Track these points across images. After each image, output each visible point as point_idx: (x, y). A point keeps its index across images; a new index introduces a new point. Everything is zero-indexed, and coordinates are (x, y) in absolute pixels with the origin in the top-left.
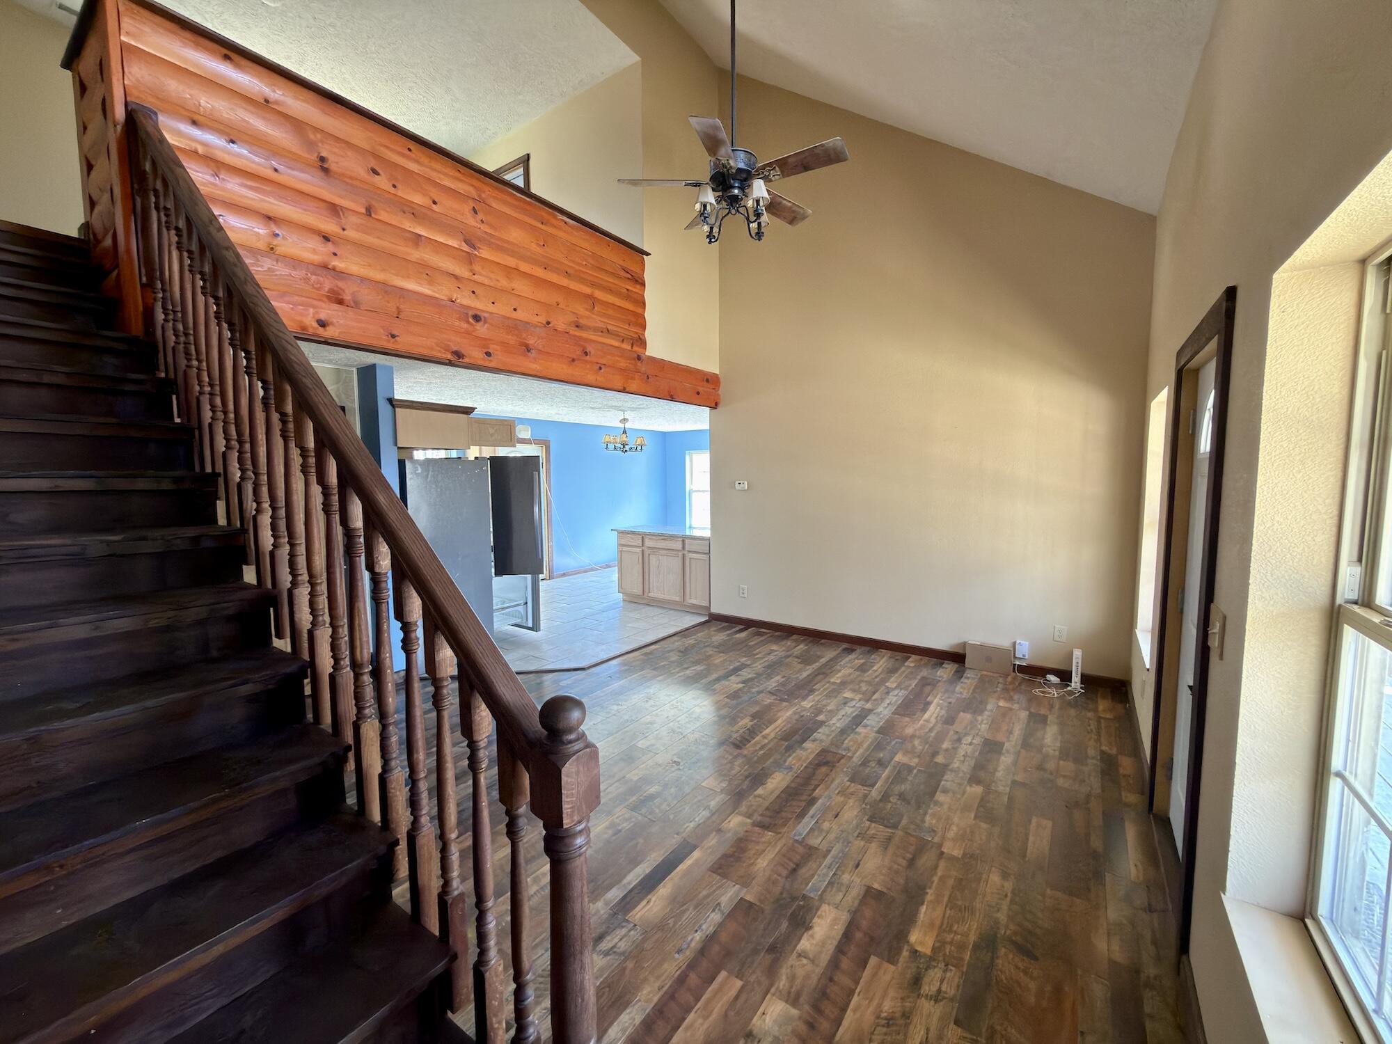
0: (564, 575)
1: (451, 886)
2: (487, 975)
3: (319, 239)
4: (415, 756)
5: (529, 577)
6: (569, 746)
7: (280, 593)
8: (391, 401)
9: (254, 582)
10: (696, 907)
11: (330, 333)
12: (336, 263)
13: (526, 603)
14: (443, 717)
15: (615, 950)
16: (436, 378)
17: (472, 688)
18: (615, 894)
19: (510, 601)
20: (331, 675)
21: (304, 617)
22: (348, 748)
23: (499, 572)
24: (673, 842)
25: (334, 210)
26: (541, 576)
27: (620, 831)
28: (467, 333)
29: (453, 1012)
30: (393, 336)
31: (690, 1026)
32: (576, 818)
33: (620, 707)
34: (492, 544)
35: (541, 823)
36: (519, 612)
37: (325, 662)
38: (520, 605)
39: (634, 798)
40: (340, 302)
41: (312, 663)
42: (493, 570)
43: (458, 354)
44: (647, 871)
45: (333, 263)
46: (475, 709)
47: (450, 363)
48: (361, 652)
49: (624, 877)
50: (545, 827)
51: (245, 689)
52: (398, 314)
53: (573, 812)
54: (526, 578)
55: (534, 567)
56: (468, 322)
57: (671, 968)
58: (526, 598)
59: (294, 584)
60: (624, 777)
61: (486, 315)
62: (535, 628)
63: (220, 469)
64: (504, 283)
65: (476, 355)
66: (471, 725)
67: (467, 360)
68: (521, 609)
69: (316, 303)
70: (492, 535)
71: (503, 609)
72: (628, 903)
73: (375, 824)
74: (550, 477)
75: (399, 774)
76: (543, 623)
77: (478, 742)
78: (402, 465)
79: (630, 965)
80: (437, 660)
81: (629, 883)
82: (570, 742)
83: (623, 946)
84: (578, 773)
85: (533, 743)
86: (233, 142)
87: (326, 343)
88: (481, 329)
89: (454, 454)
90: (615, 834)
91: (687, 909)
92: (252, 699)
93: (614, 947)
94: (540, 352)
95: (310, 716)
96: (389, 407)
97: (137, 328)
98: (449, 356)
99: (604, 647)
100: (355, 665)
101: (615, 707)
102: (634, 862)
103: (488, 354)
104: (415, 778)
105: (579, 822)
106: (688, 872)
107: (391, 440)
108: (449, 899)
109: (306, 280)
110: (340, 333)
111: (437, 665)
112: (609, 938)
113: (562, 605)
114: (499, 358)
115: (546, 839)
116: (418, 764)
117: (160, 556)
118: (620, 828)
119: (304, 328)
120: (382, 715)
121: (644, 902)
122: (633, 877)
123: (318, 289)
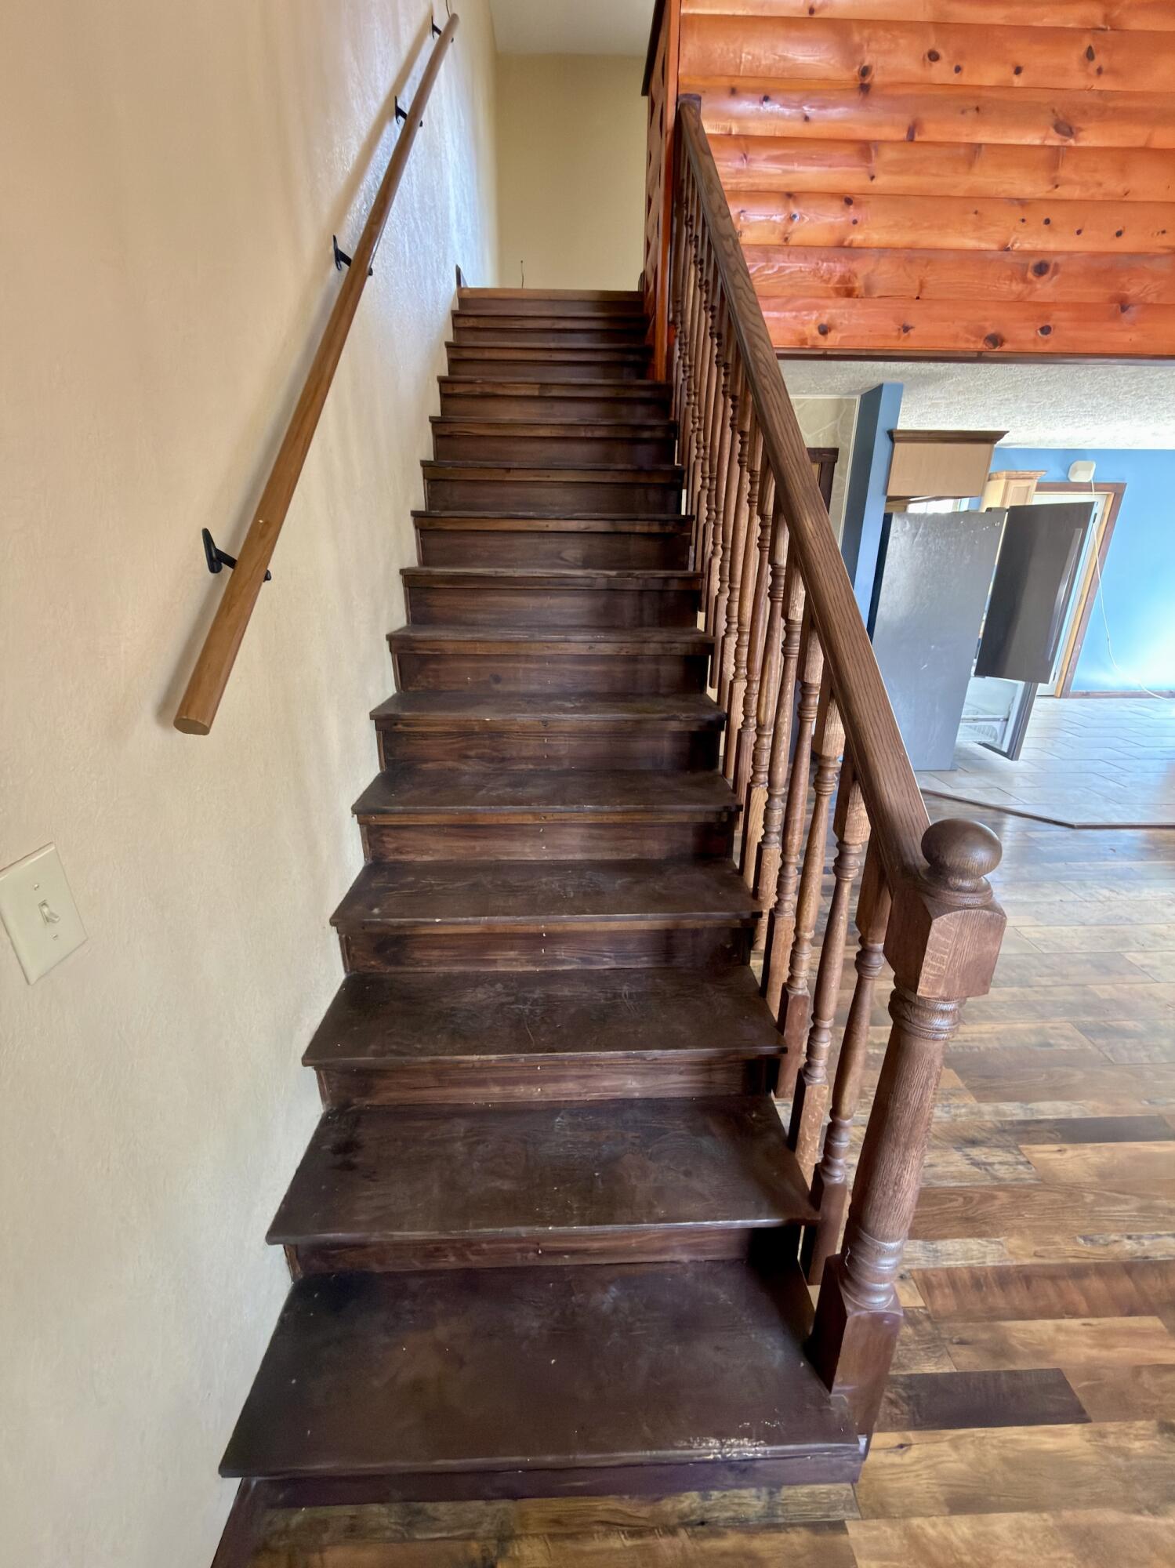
0: (1086, 695)
1: (797, 984)
2: (808, 1088)
3: (838, 205)
4: (790, 838)
5: (1021, 684)
6: (957, 894)
7: (717, 640)
8: (892, 436)
9: (703, 630)
10: (1141, 1209)
11: (832, 341)
12: (857, 237)
13: (1007, 720)
14: (821, 803)
15: (988, 1167)
16: (959, 393)
17: (855, 778)
18: (1014, 1111)
19: (986, 712)
20: (739, 730)
21: (730, 669)
22: (740, 808)
23: (981, 672)
24: (1135, 1108)
25: (865, 149)
26: (1042, 688)
27: (1049, 1045)
28: (1020, 300)
29: (776, 1096)
30: (906, 329)
31: (1067, 1331)
32: (941, 991)
33: (1113, 895)
34: (981, 636)
35: (893, 974)
36: (994, 729)
37: (738, 718)
38: (998, 720)
39: (1090, 1019)
40: (849, 293)
41: (728, 716)
42: (973, 669)
43: (996, 340)
44: (1075, 1116)
45: (851, 237)
46: (853, 804)
47: (979, 358)
48: (766, 712)
49: (1037, 1100)
50: (896, 980)
51: (674, 726)
52: (921, 291)
53: (937, 981)
54: (1016, 685)
55: (1036, 671)
56: (1025, 280)
57: (1068, 1249)
58: (1009, 713)
59: (728, 632)
60: (1084, 985)
61: (1059, 259)
62: (1012, 754)
63: (695, 513)
64: (1113, 185)
65: (1024, 335)
66: (845, 820)
67: (1007, 347)
68: (997, 725)
69: (821, 302)
70: (983, 624)
71: (975, 720)
72: (1028, 1132)
73: (748, 889)
74: (1108, 545)
75: (774, 850)
76: (1023, 754)
77: (848, 844)
78: (887, 520)
79: (1003, 1197)
80: (827, 733)
81: (1038, 1111)
82: (960, 889)
83: (1002, 1172)
84: (960, 934)
85: (908, 871)
86: (766, 99)
87: (825, 357)
88: (1045, 289)
89: (964, 505)
90: (1042, 1045)
91: (1126, 1202)
92: (677, 736)
93: (991, 1164)
94: (1148, 306)
95: (721, 767)
96: (888, 443)
97: (660, 375)
98: (981, 346)
99: (1118, 807)
100: (760, 727)
101: (1106, 893)
102: (1057, 1092)
103: (1046, 330)
104: (786, 860)
105: (946, 1000)
106: (1151, 1158)
107: (881, 490)
108: (792, 994)
109: (815, 272)
110: (842, 338)
111: (825, 740)
112: (985, 1150)
113: (1070, 735)
114: (1067, 332)
115: (894, 995)
116: (791, 846)
117: (641, 593)
118: (1052, 1041)
119: (803, 341)
120: (771, 784)
121: (1055, 1147)
122: (1050, 1109)
123: (827, 281)
